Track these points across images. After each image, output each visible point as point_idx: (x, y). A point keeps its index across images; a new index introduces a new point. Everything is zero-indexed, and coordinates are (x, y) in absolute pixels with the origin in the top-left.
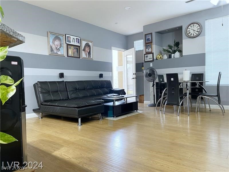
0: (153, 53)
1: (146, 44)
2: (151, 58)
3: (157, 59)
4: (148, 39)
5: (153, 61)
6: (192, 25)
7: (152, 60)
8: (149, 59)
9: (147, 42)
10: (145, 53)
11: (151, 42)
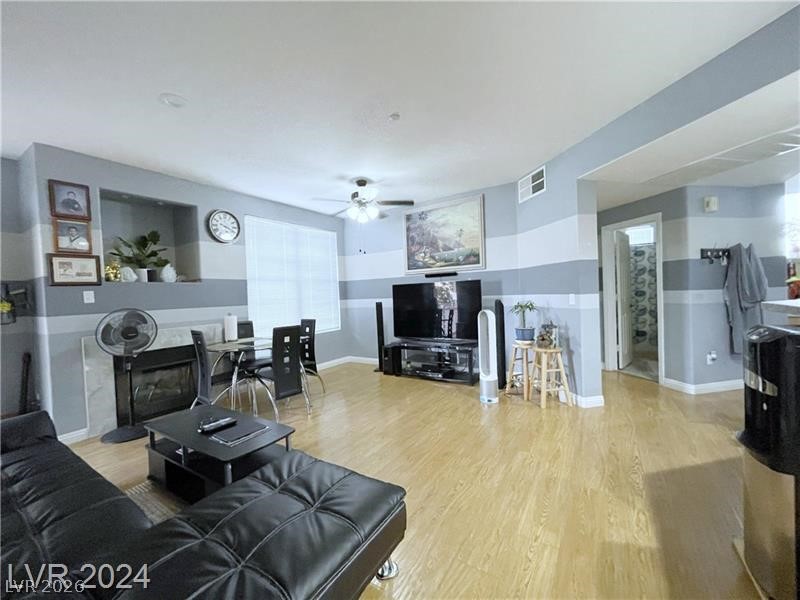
0: (98, 259)
1: (56, 215)
2: (90, 275)
3: (108, 279)
4: (70, 204)
5: (99, 283)
6: (222, 215)
7: (94, 279)
8: (78, 274)
9: (60, 210)
10: (51, 250)
11: (88, 219)
